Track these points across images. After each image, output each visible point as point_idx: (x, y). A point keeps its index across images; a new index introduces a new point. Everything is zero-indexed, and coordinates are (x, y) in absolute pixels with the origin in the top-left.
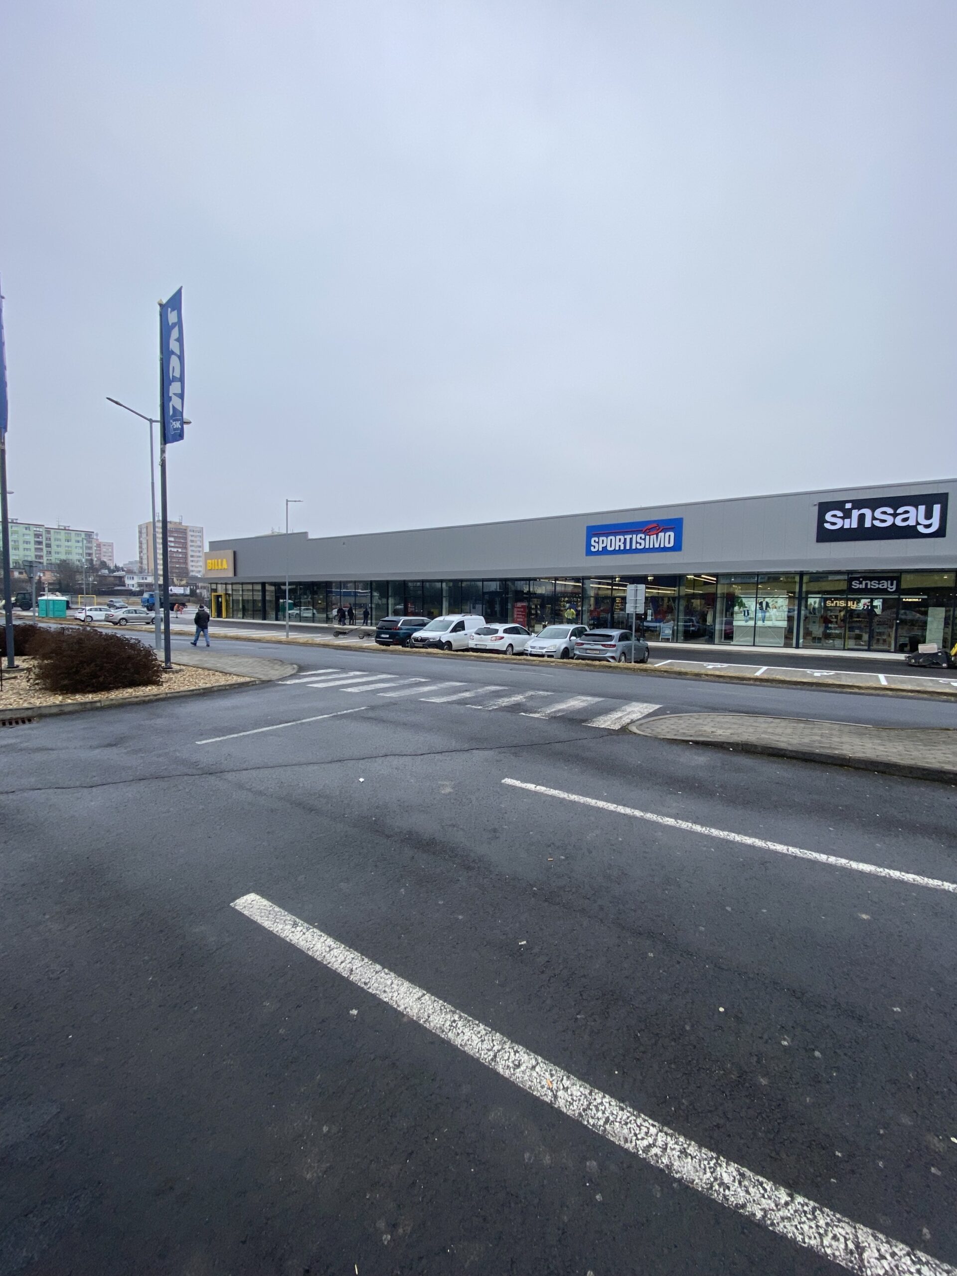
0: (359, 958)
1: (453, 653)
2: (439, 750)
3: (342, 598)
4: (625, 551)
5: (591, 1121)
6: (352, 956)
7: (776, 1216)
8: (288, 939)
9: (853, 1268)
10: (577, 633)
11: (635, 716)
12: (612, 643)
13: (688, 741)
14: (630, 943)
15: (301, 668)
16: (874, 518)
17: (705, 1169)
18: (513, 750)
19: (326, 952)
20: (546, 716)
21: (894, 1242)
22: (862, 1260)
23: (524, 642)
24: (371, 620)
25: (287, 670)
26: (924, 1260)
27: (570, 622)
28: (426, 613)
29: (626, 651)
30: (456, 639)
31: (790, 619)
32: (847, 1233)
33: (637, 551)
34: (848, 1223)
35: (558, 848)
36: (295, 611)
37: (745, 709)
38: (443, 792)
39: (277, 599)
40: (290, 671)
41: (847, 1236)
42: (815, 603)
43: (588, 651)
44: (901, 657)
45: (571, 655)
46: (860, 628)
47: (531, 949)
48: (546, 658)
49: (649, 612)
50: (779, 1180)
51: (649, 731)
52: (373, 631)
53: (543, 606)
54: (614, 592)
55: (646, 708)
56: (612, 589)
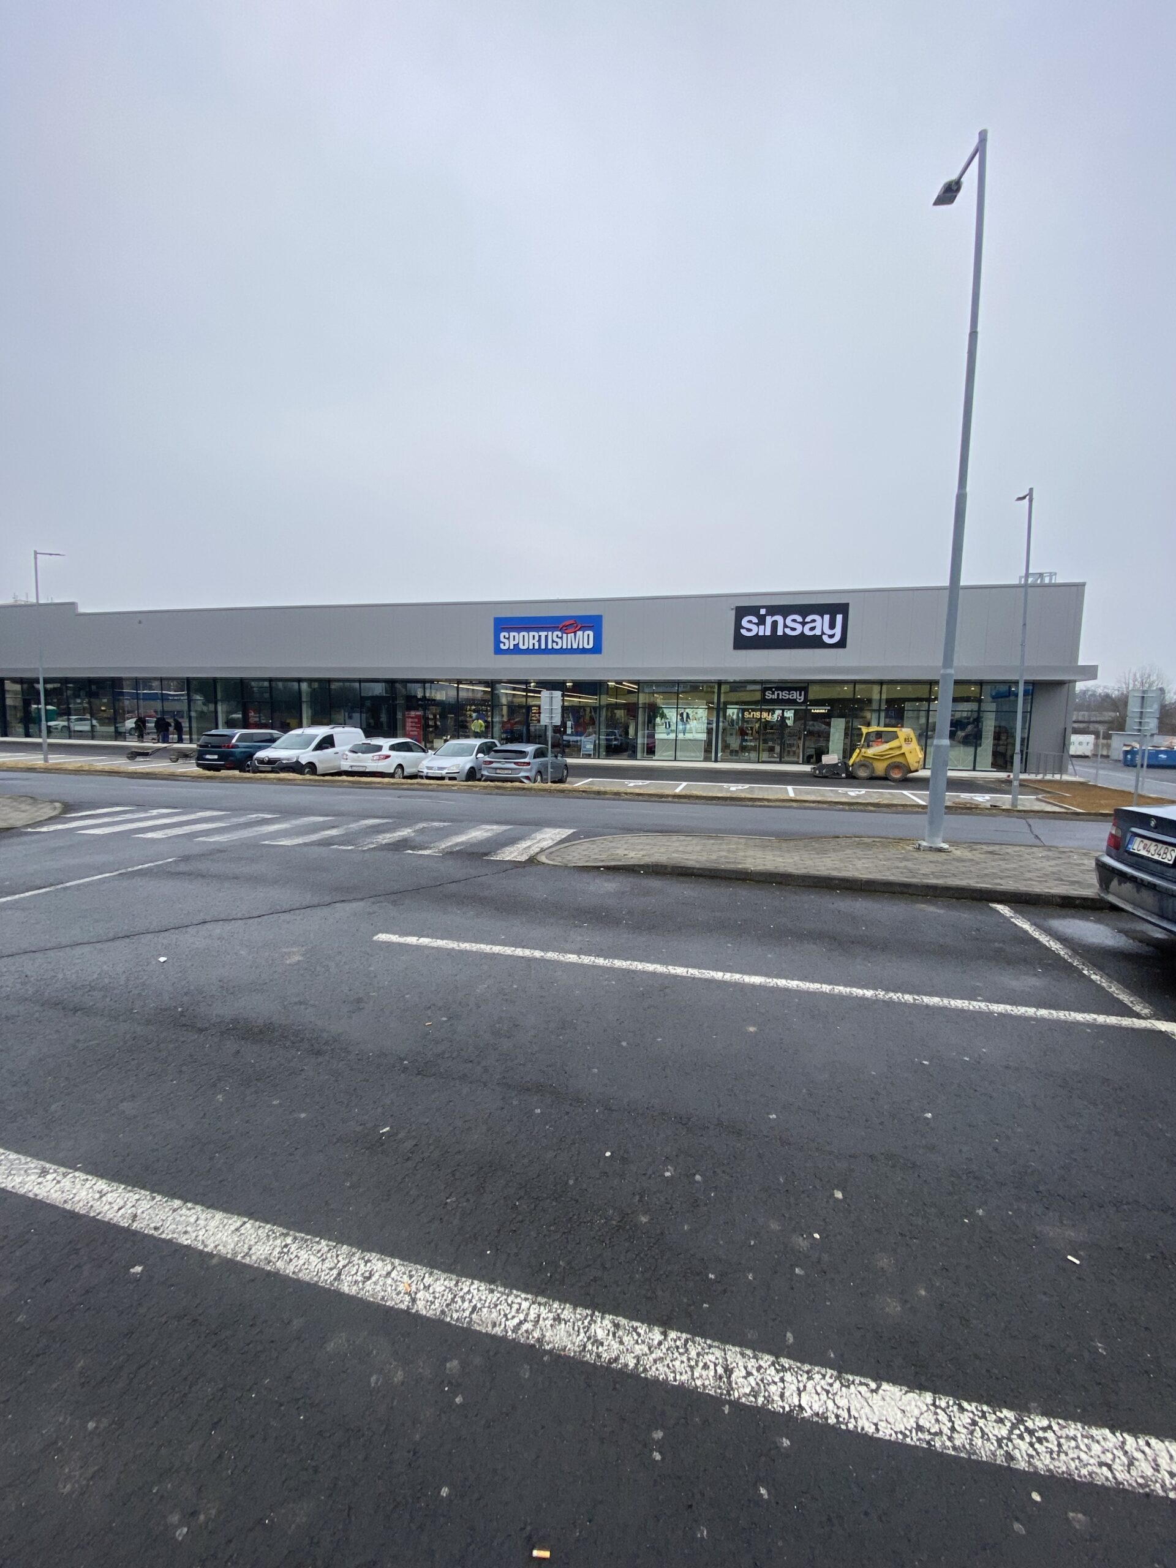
0: (148, 1198)
1: (317, 778)
2: (286, 907)
3: (141, 702)
4: (539, 651)
5: (455, 1316)
6: (137, 1197)
7: (648, 1361)
8: (31, 1195)
9: (721, 1394)
10: (486, 749)
11: (545, 844)
12: (526, 760)
13: (599, 867)
14: (515, 1103)
15: (68, 808)
16: (785, 626)
17: (578, 1331)
18: (393, 897)
19: (94, 1199)
20: (439, 852)
21: (760, 1355)
22: (730, 1383)
23: (417, 762)
24: (191, 734)
25: (45, 810)
26: (787, 1366)
27: (477, 735)
28: (278, 724)
29: (542, 770)
30: (323, 759)
31: (709, 732)
32: (717, 1358)
33: (553, 651)
34: (718, 1347)
35: (440, 1009)
36: (60, 723)
37: (660, 828)
38: (288, 962)
39: (27, 703)
40: (48, 811)
41: (717, 1362)
42: (733, 714)
43: (498, 771)
44: (807, 768)
45: (478, 776)
46: (773, 740)
47: (397, 1134)
48: (447, 782)
49: (569, 724)
50: (650, 1321)
51: (559, 859)
52: (192, 750)
53: (443, 716)
54: (529, 700)
55: (559, 833)
56: (527, 696)
